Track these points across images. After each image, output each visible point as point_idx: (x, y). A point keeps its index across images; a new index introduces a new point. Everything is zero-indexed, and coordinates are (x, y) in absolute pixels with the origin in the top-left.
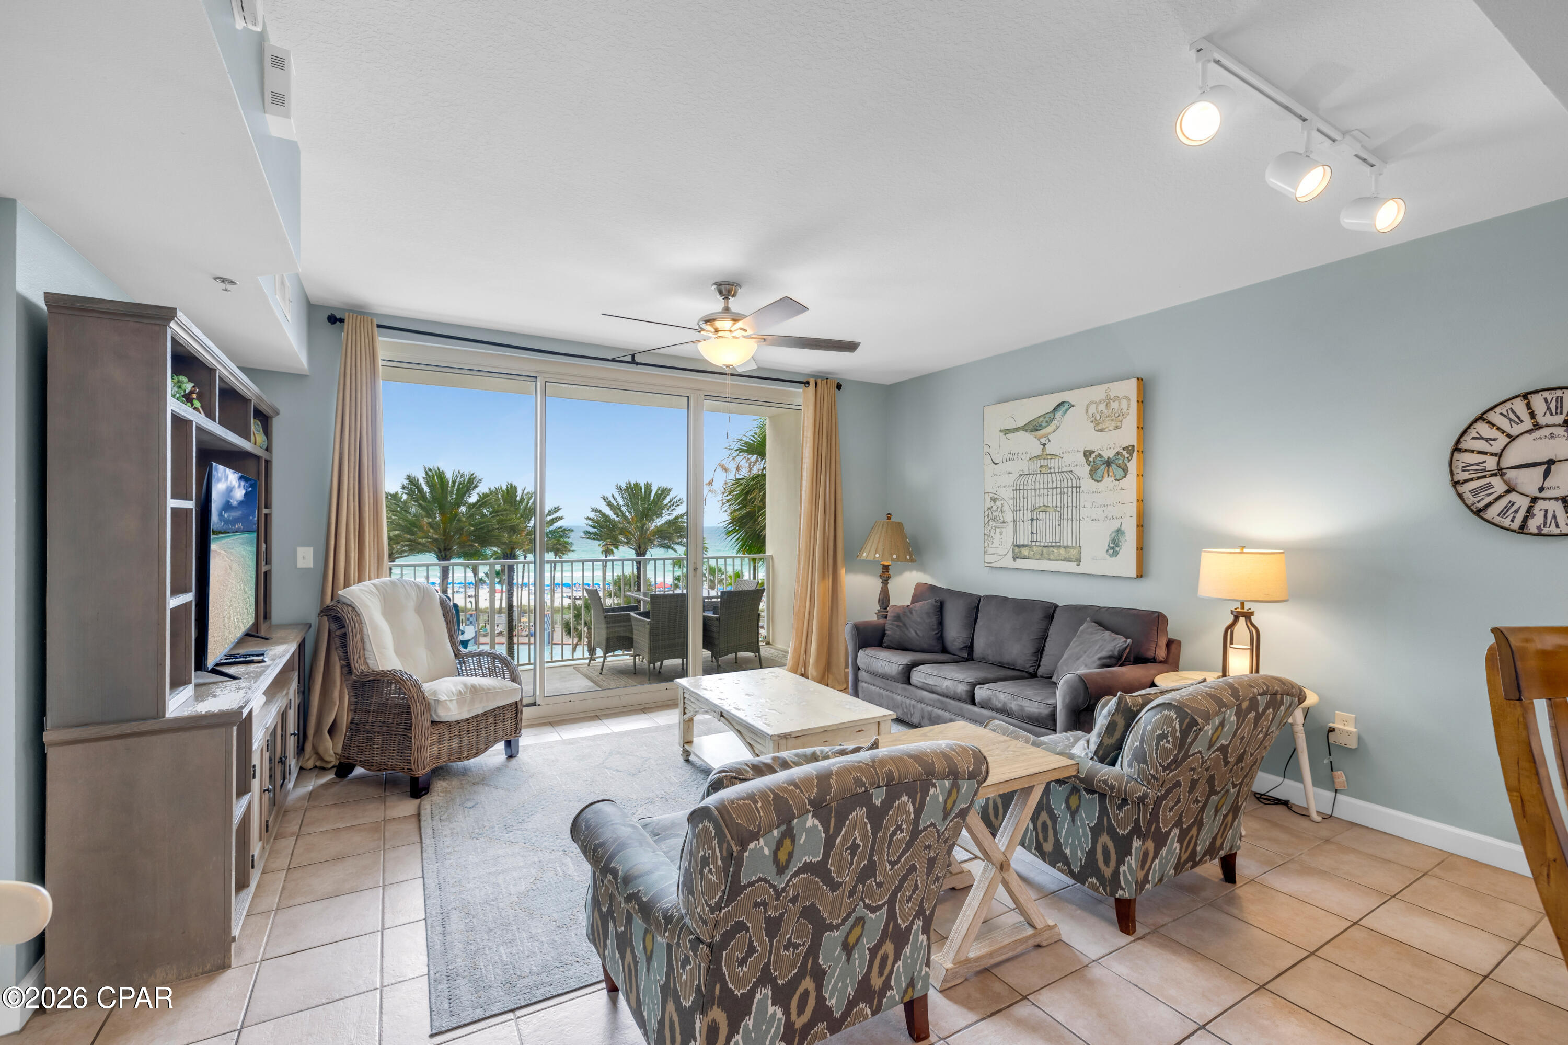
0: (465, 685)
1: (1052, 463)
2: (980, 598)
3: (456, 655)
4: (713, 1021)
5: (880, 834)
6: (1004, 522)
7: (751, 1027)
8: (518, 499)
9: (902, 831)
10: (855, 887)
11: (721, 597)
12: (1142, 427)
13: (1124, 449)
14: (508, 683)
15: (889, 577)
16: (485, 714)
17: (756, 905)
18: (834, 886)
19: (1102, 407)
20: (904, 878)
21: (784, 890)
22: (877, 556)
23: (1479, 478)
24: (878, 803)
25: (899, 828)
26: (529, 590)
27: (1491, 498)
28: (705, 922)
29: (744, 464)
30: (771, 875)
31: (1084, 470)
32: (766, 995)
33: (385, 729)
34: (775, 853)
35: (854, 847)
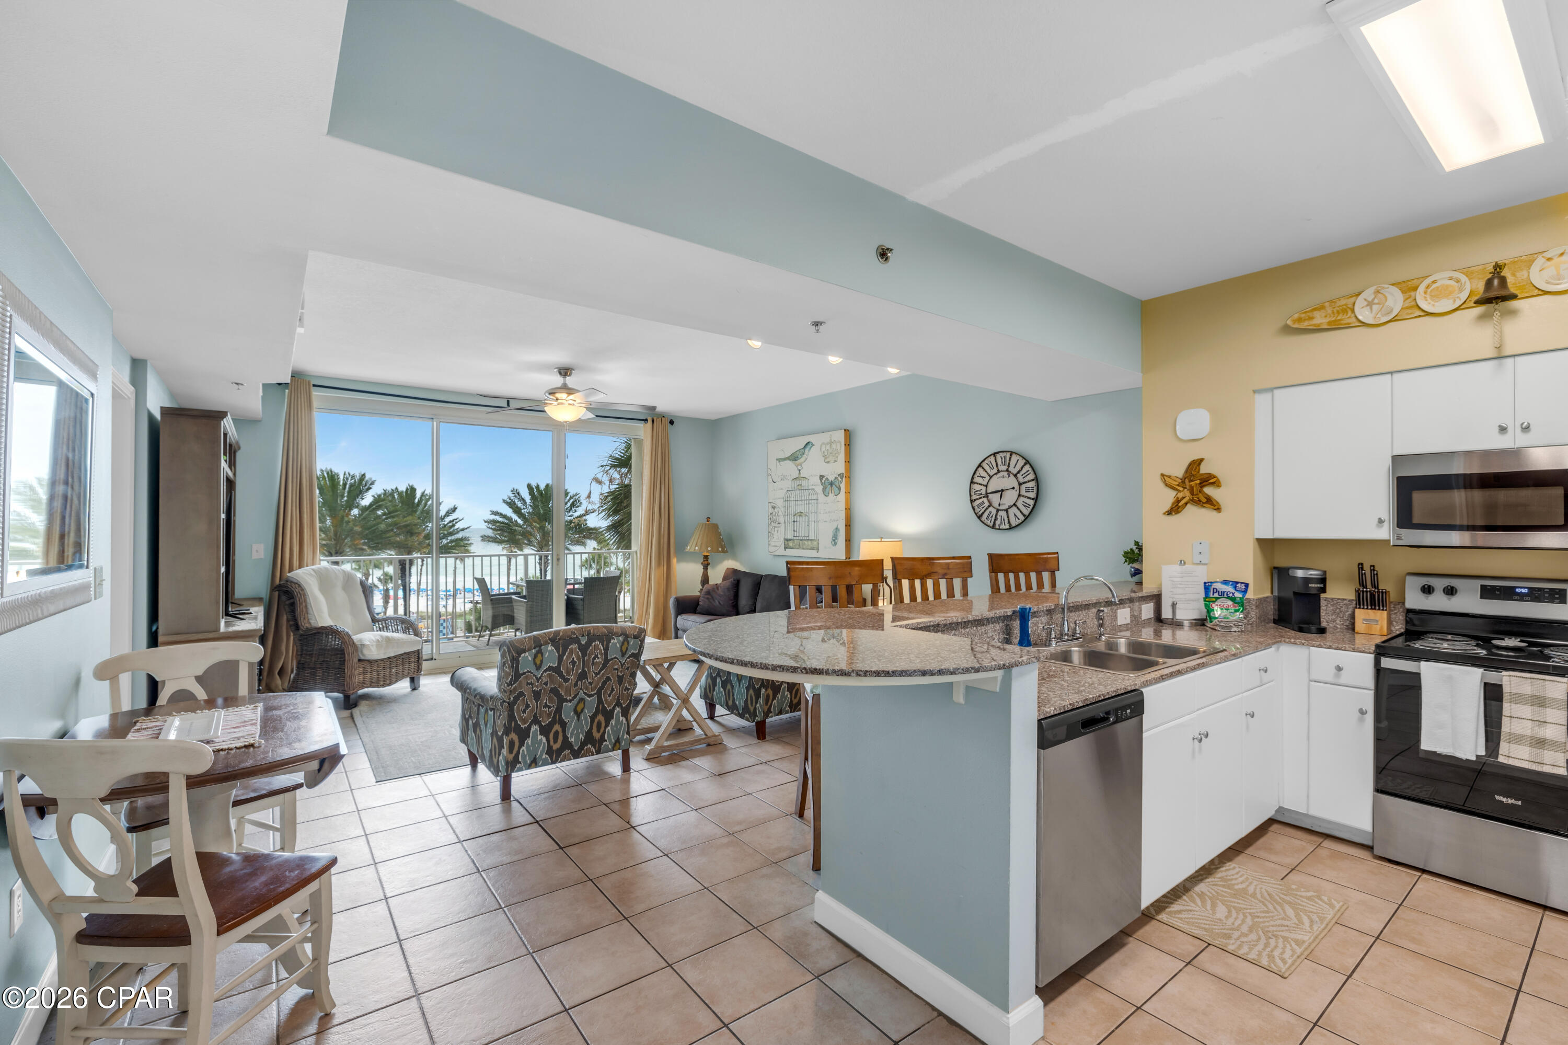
0: (382, 637)
1: (804, 483)
2: (762, 576)
3: (372, 620)
4: (512, 739)
5: (586, 658)
6: (779, 523)
7: (530, 744)
8: (416, 501)
9: (598, 658)
10: (577, 682)
11: (585, 583)
12: (848, 461)
13: (839, 475)
14: (412, 637)
15: (708, 564)
16: (395, 657)
17: (528, 684)
18: (566, 680)
19: (828, 447)
20: (604, 683)
21: (540, 678)
22: (697, 548)
23: (980, 498)
24: (584, 643)
25: (596, 656)
26: (427, 595)
27: (983, 510)
28: (505, 692)
29: (616, 475)
30: (533, 670)
31: (819, 489)
32: (536, 729)
33: (325, 666)
34: (534, 659)
35: (573, 663)
